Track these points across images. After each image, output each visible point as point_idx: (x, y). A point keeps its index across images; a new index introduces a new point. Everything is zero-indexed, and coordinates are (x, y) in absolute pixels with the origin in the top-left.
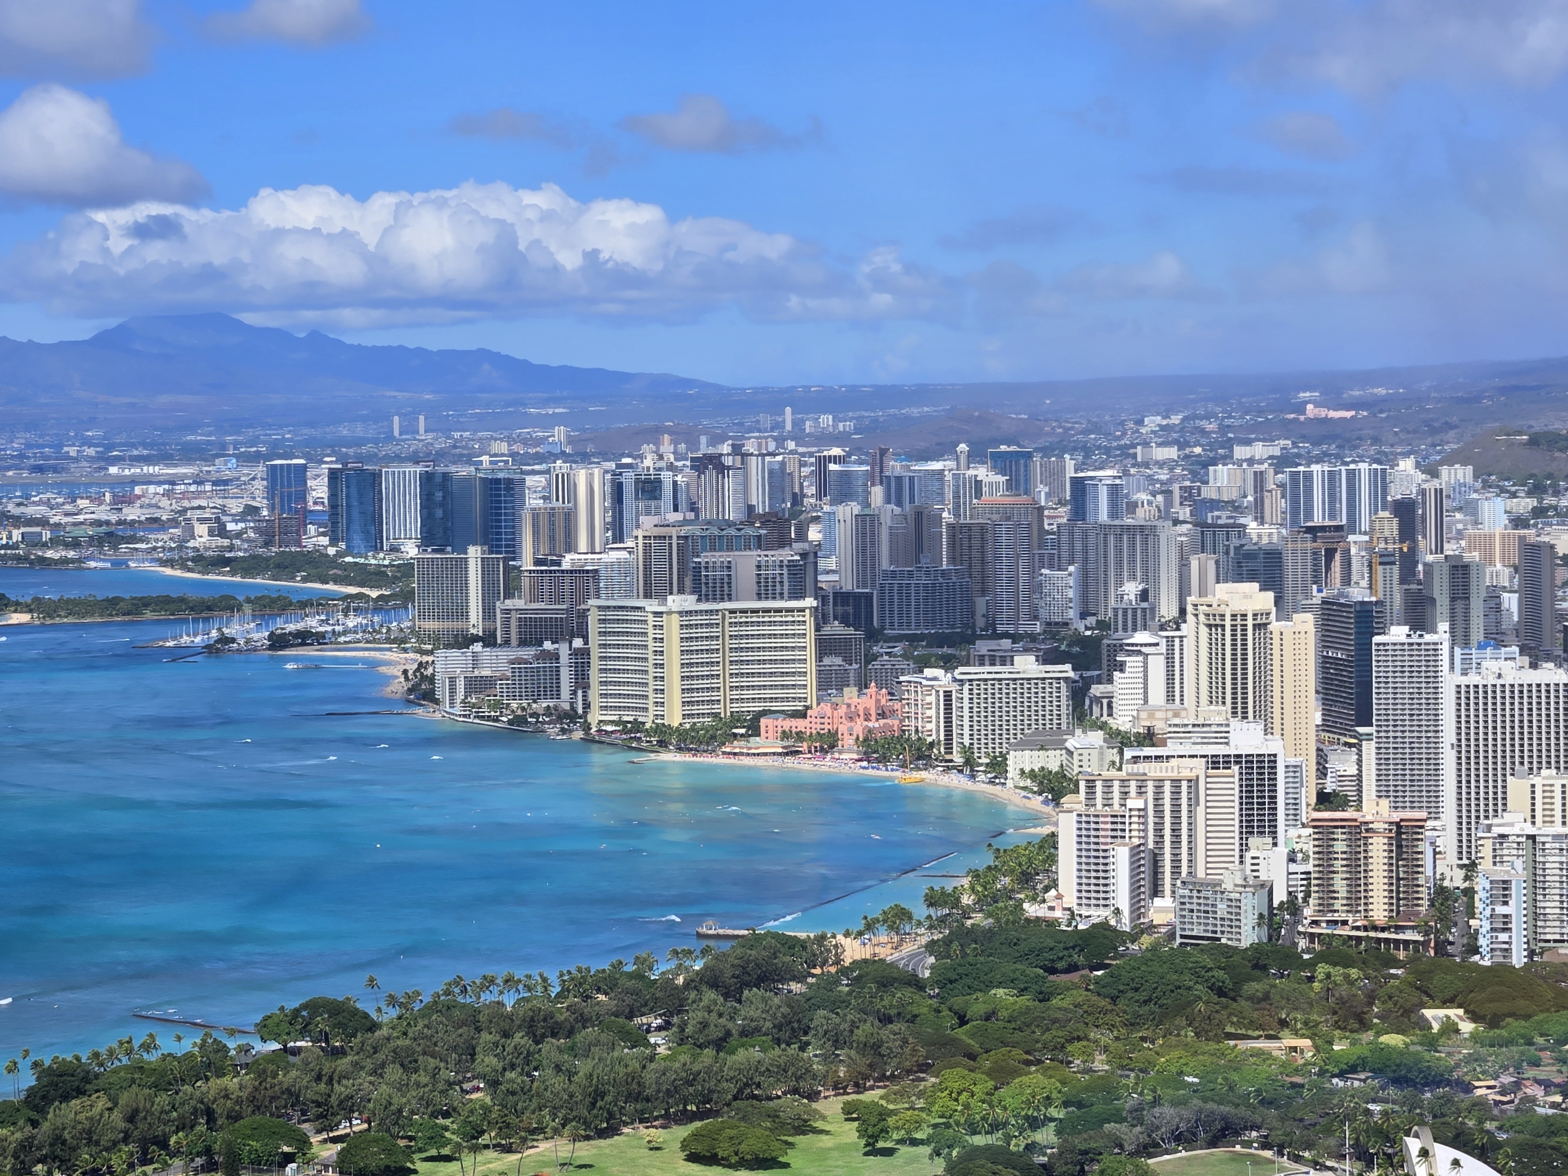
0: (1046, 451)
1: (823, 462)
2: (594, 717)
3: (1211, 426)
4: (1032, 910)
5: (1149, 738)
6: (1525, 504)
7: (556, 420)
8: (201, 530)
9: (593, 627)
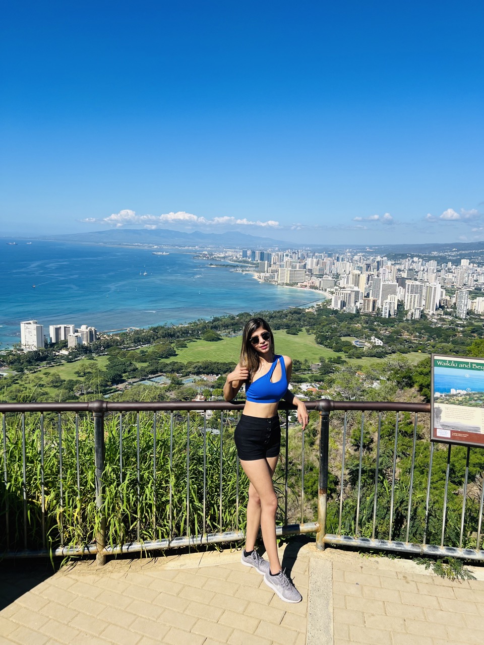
0: (334, 253)
1: (308, 253)
2: (279, 282)
3: (355, 251)
4: (328, 307)
5: (344, 288)
6: (393, 262)
7: (277, 247)
8: (235, 257)
9: (279, 271)
